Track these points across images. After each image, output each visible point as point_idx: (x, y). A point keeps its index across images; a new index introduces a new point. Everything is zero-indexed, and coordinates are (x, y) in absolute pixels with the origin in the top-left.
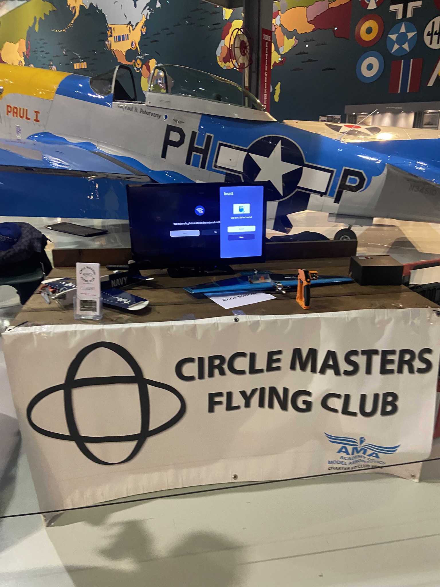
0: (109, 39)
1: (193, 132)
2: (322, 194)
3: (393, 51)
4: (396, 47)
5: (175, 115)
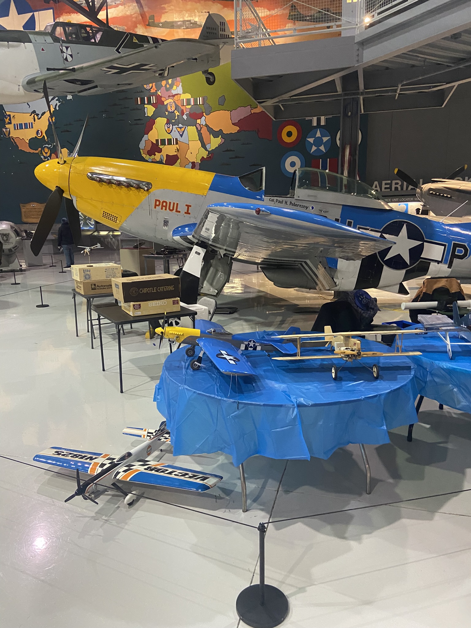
0: (7, 126)
1: (336, 219)
2: (438, 262)
3: (311, 152)
4: (314, 148)
5: (320, 206)
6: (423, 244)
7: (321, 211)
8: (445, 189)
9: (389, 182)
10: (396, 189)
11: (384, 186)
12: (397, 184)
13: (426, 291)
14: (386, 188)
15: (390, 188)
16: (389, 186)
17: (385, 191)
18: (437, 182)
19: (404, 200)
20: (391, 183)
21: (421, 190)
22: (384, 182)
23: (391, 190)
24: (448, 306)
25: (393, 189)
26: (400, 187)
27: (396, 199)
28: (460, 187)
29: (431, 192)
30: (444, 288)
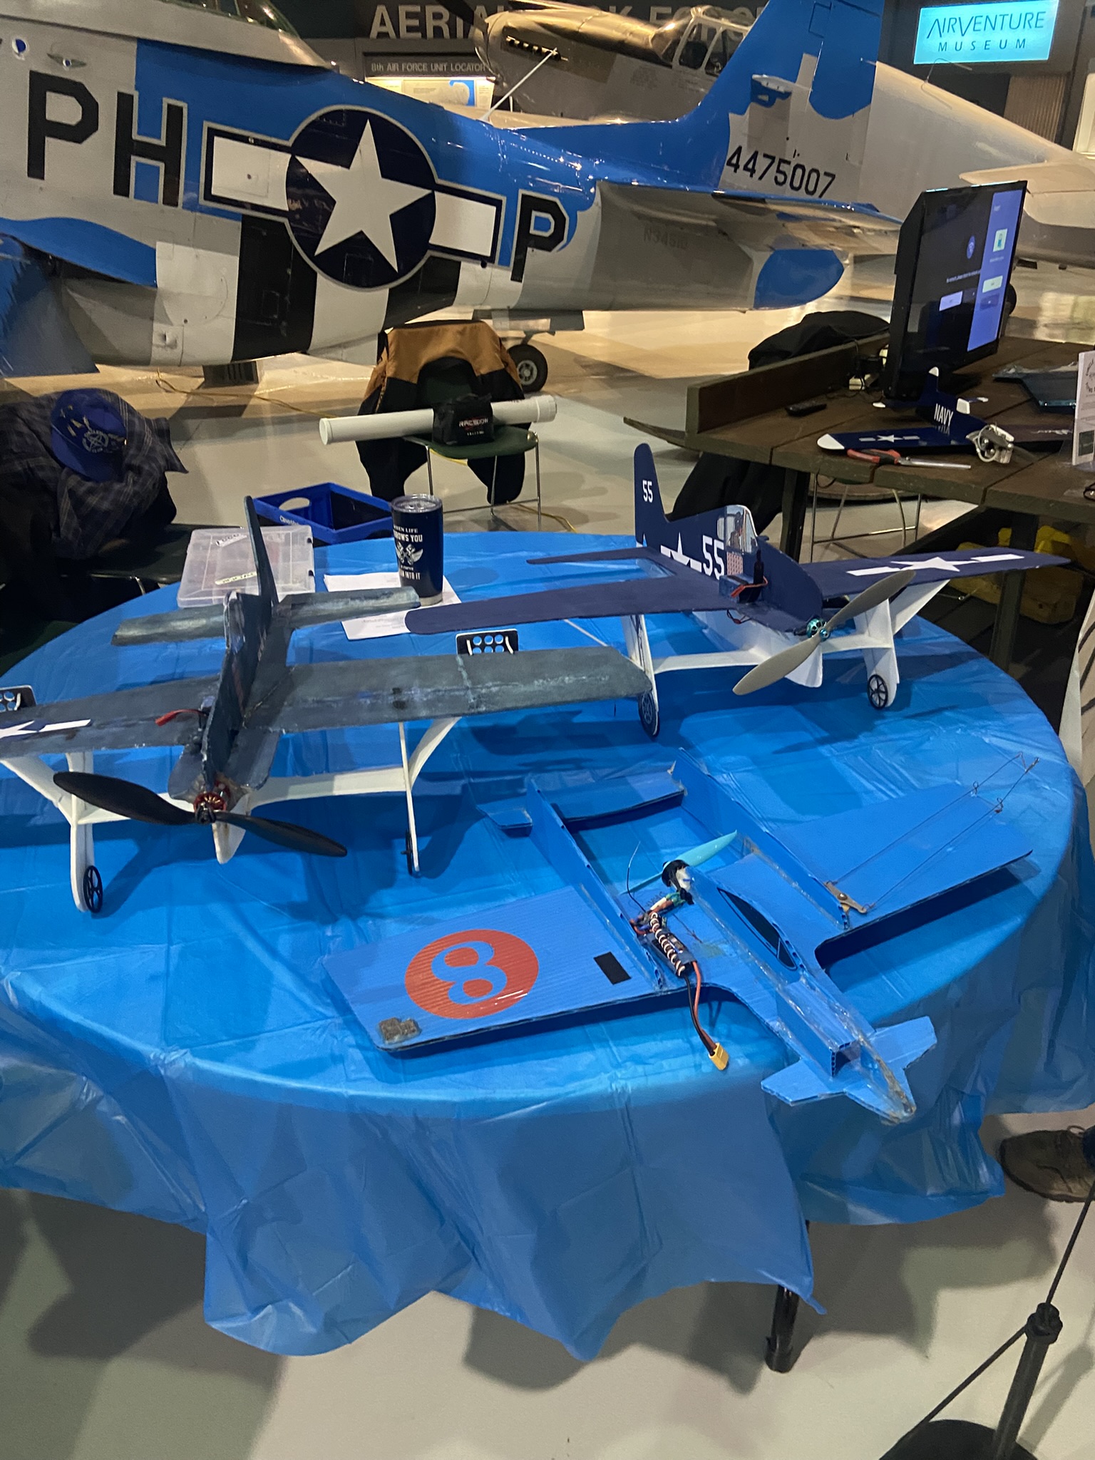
1: (120, 95)
2: (484, 261)
5: (50, 40)
6: (430, 199)
7: (56, 59)
8: (542, 30)
9: (418, 9)
10: (438, 31)
11: (404, 23)
12: (437, 16)
13: (395, 373)
14: (410, 29)
15: (422, 28)
16: (416, 23)
17: (410, 39)
18: (524, 9)
19: (461, 67)
20: (423, 10)
21: (485, 33)
22: (403, 10)
23: (424, 36)
24: (462, 424)
25: (430, 33)
26: (447, 26)
27: (442, 65)
28: (579, 24)
29: (509, 39)
30: (452, 358)
